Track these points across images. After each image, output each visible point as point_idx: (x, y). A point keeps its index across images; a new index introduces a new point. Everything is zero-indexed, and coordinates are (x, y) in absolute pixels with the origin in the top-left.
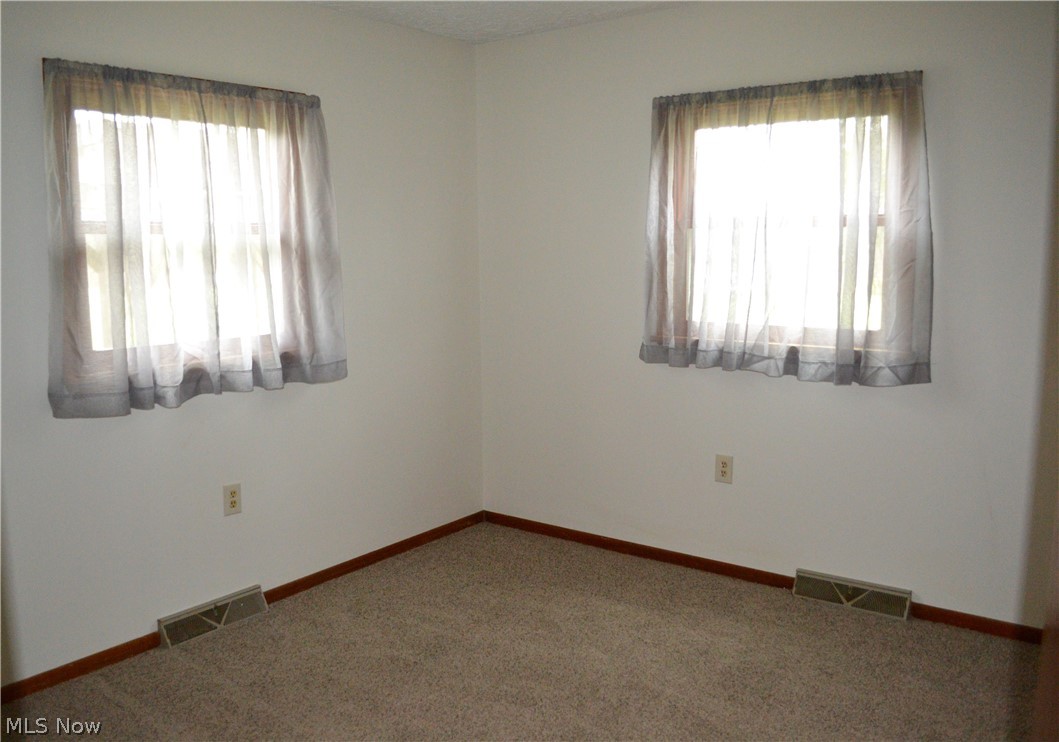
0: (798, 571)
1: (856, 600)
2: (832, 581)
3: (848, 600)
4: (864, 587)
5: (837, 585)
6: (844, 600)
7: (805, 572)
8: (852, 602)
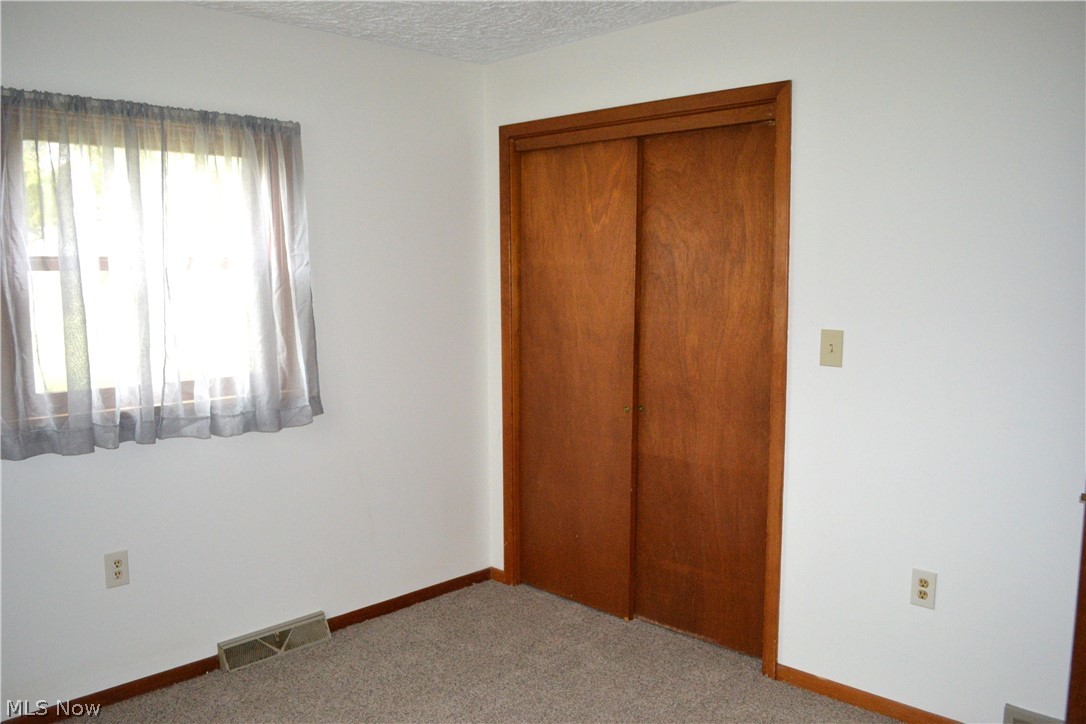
0: (219, 646)
1: (286, 643)
2: (257, 638)
3: (280, 647)
4: (287, 628)
5: (263, 639)
6: (276, 650)
7: (225, 643)
8: (283, 649)
